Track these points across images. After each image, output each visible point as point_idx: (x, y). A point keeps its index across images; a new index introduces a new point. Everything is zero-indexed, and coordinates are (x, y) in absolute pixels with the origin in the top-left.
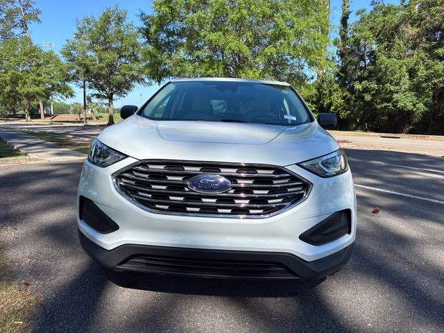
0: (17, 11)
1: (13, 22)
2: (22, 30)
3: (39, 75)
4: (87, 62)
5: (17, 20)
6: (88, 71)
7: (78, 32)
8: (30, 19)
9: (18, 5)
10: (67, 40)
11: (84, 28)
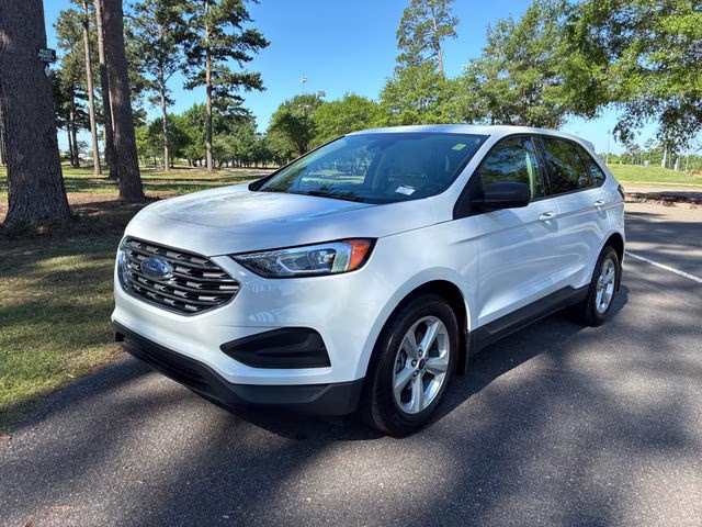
0: (429, 25)
1: (422, 41)
2: (434, 51)
3: (439, 113)
4: (495, 91)
5: (427, 38)
6: (493, 104)
7: (487, 45)
8: (443, 33)
9: (430, 17)
10: (471, 61)
11: (499, 37)
